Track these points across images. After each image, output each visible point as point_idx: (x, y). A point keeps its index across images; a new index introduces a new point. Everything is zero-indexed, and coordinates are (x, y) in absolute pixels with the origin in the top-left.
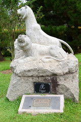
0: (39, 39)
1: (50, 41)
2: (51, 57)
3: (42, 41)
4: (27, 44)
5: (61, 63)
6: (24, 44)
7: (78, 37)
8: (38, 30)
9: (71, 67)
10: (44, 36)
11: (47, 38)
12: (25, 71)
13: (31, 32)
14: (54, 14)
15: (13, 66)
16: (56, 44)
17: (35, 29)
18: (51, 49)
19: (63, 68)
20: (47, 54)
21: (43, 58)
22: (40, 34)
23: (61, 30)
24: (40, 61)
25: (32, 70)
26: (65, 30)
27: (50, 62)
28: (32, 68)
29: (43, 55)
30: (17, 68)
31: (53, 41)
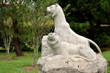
0: (68, 38)
1: (79, 40)
2: (80, 56)
3: (71, 39)
4: (57, 43)
5: (90, 63)
6: (54, 42)
7: (101, 35)
8: (67, 28)
9: (100, 68)
10: (73, 35)
11: (76, 37)
12: (54, 69)
13: (60, 30)
14: (77, 10)
15: (41, 63)
16: (85, 43)
17: (64, 27)
18: (81, 48)
19: (92, 68)
20: (76, 53)
21: (73, 57)
22: (69, 33)
23: (84, 27)
24: (70, 60)
25: (61, 68)
26: (88, 28)
27: (80, 61)
28: (61, 66)
29: (73, 54)
30: (45, 66)
31: (82, 40)
